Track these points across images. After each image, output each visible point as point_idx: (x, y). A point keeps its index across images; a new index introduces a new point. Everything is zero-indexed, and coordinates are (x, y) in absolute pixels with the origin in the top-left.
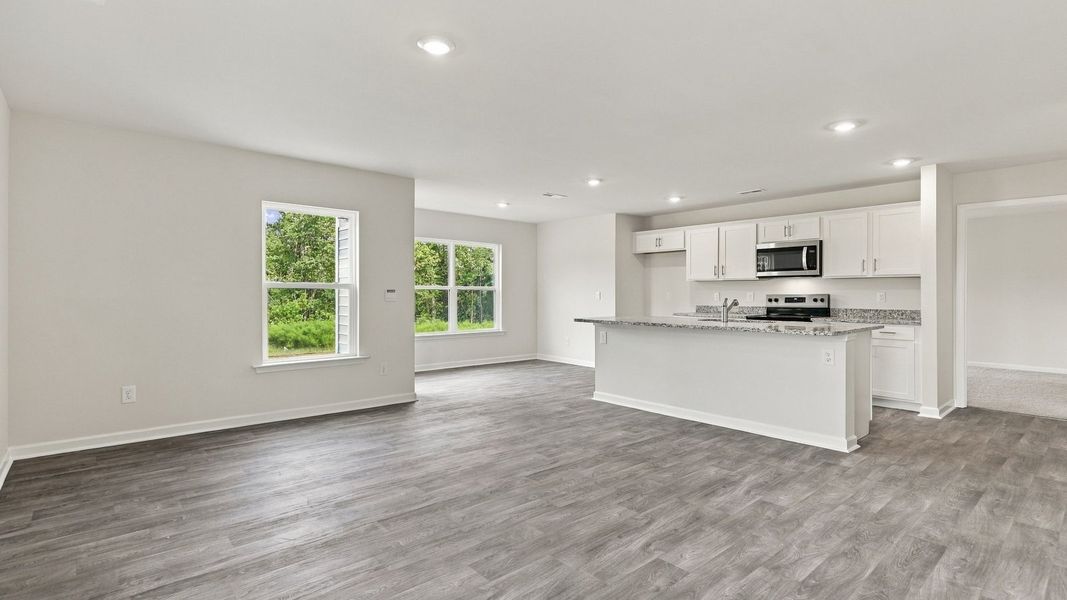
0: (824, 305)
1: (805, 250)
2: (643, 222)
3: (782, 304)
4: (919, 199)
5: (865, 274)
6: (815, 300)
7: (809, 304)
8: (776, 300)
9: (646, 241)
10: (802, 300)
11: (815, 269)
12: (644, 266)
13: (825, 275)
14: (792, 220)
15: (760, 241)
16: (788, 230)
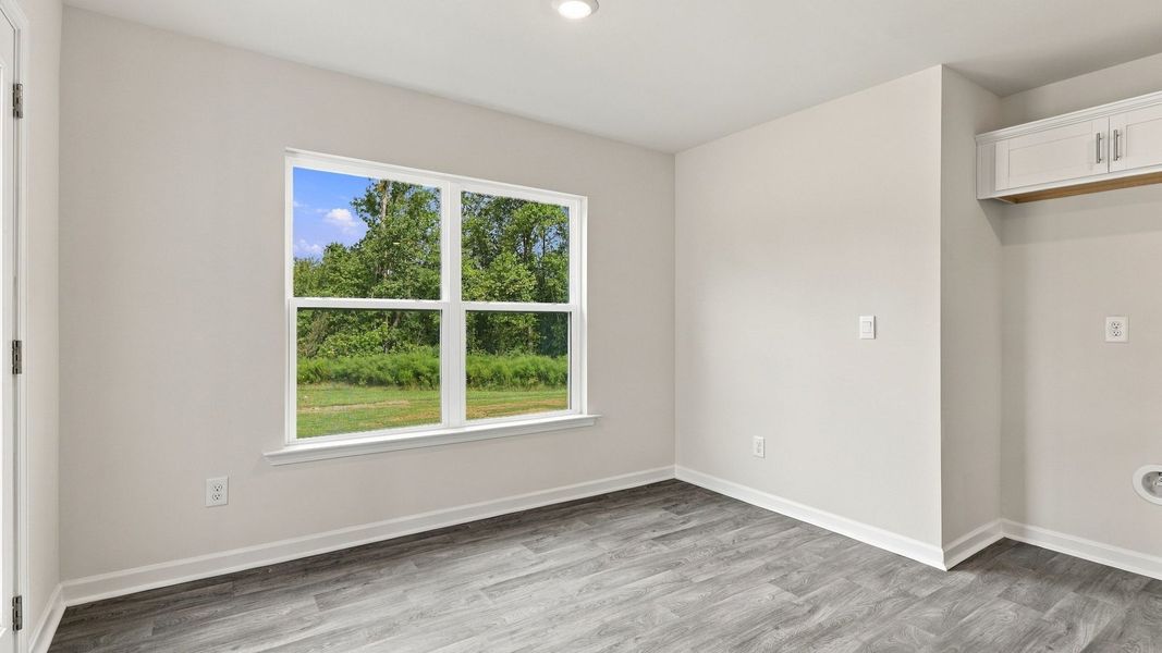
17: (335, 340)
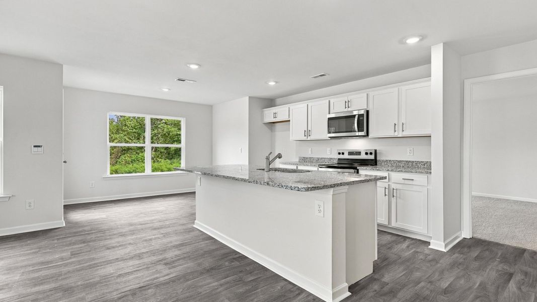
0: (372, 157)
1: (357, 117)
2: (270, 102)
3: (346, 156)
4: (431, 77)
5: (396, 134)
6: (367, 154)
7: (363, 156)
8: (343, 154)
9: (269, 115)
10: (359, 153)
11: (362, 131)
12: (272, 131)
13: (371, 135)
14: (350, 97)
15: (331, 112)
16: (347, 104)
17: (125, 157)
